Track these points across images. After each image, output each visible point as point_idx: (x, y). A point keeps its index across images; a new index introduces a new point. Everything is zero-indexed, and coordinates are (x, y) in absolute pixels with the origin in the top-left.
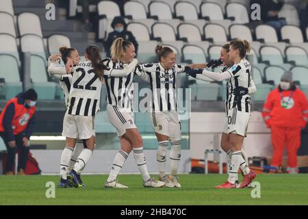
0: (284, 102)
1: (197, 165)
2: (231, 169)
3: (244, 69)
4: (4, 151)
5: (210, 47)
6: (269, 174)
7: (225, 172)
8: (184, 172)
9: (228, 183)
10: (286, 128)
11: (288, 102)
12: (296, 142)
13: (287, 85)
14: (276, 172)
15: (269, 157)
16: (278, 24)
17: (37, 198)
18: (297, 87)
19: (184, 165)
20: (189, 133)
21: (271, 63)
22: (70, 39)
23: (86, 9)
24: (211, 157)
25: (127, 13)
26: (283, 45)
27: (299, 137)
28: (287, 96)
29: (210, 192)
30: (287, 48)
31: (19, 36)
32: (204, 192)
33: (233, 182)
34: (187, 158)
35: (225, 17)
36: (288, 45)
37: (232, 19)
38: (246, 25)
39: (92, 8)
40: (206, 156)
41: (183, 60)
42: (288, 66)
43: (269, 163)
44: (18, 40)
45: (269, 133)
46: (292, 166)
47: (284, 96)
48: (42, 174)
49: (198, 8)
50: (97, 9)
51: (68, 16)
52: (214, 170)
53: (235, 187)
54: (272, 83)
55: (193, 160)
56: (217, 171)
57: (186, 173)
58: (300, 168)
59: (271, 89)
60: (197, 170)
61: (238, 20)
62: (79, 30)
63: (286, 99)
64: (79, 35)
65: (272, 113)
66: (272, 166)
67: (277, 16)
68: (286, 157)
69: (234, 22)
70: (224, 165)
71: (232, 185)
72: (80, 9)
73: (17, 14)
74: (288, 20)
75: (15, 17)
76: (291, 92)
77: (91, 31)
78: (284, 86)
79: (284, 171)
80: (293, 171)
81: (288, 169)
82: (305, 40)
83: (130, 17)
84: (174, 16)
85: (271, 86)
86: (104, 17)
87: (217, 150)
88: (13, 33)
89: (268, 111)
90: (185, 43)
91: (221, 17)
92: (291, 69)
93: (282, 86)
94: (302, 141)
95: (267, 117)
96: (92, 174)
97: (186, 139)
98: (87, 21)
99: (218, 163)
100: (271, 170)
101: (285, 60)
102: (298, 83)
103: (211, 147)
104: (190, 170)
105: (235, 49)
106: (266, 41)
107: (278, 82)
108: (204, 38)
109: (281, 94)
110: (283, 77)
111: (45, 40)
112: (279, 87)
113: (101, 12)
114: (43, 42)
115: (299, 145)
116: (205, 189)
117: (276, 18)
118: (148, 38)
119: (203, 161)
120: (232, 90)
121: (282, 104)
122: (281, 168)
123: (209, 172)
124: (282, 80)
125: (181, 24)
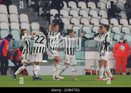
0: (121, 48)
1: (87, 72)
2: (101, 73)
3: (109, 35)
4: (14, 66)
5: (93, 27)
6: (115, 75)
7: (98, 74)
8: (83, 74)
9: (99, 78)
10: (121, 58)
11: (123, 48)
12: (126, 63)
13: (122, 41)
14: (118, 74)
15: (115, 69)
16: (118, 18)
17: (27, 84)
18: (126, 42)
19: (83, 72)
20: (85, 59)
21: (116, 33)
22: (39, 24)
23: (45, 12)
24: (93, 69)
25: (61, 14)
26: (121, 26)
27: (127, 61)
28: (122, 45)
29: (92, 82)
30: (122, 27)
31: (20, 23)
32: (90, 82)
33: (102, 78)
34: (84, 69)
35: (99, 15)
36: (122, 26)
37: (101, 16)
38: (106, 18)
39: (48, 12)
40: (91, 68)
41: (82, 32)
42: (122, 34)
43: (115, 71)
44: (20, 24)
45: (115, 60)
46: (124, 72)
47: (121, 45)
48: (29, 75)
49: (88, 12)
50: (50, 12)
51: (38, 15)
52: (94, 73)
53: (102, 80)
54: (116, 40)
55: (86, 70)
56: (95, 74)
57: (84, 75)
58: (127, 73)
59: (116, 43)
60: (88, 73)
61: (103, 17)
62: (43, 20)
63: (122, 46)
64: (43, 22)
65: (117, 52)
66: (116, 72)
67: (118, 15)
68: (122, 69)
69: (102, 17)
70: (98, 72)
71: (101, 79)
72: (43, 12)
73: (19, 14)
74: (123, 16)
75: (19, 15)
76: (123, 44)
77: (48, 21)
78: (121, 42)
79: (121, 74)
80: (124, 74)
81: (123, 73)
82: (129, 24)
83: (62, 15)
84: (79, 15)
85: (116, 42)
86: (52, 15)
87: (95, 66)
88: (18, 21)
89: (115, 51)
90: (83, 25)
91: (97, 15)
92: (124, 35)
93: (120, 41)
94: (128, 62)
95: (115, 54)
96: (48, 75)
97: (83, 62)
98: (46, 17)
99: (96, 71)
100: (116, 74)
101: (121, 32)
102: (126, 40)
103: (93, 65)
104: (85, 74)
105: (105, 28)
106: (114, 24)
107: (118, 40)
108: (90, 23)
109: (120, 45)
110: (121, 38)
111: (30, 24)
112: (119, 42)
113: (51, 14)
114: (29, 25)
115: (126, 64)
116: (91, 81)
117: (118, 16)
118: (69, 23)
119: (90, 70)
120: (103, 43)
121: (120, 49)
122: (120, 73)
123: (92, 74)
124: (120, 39)
125: (82, 18)
